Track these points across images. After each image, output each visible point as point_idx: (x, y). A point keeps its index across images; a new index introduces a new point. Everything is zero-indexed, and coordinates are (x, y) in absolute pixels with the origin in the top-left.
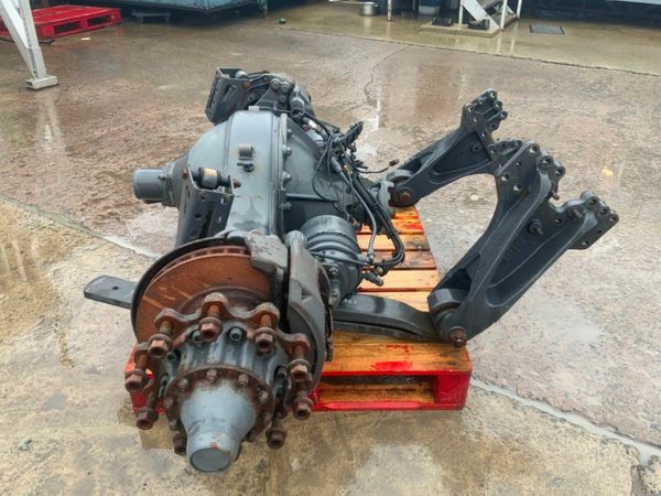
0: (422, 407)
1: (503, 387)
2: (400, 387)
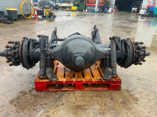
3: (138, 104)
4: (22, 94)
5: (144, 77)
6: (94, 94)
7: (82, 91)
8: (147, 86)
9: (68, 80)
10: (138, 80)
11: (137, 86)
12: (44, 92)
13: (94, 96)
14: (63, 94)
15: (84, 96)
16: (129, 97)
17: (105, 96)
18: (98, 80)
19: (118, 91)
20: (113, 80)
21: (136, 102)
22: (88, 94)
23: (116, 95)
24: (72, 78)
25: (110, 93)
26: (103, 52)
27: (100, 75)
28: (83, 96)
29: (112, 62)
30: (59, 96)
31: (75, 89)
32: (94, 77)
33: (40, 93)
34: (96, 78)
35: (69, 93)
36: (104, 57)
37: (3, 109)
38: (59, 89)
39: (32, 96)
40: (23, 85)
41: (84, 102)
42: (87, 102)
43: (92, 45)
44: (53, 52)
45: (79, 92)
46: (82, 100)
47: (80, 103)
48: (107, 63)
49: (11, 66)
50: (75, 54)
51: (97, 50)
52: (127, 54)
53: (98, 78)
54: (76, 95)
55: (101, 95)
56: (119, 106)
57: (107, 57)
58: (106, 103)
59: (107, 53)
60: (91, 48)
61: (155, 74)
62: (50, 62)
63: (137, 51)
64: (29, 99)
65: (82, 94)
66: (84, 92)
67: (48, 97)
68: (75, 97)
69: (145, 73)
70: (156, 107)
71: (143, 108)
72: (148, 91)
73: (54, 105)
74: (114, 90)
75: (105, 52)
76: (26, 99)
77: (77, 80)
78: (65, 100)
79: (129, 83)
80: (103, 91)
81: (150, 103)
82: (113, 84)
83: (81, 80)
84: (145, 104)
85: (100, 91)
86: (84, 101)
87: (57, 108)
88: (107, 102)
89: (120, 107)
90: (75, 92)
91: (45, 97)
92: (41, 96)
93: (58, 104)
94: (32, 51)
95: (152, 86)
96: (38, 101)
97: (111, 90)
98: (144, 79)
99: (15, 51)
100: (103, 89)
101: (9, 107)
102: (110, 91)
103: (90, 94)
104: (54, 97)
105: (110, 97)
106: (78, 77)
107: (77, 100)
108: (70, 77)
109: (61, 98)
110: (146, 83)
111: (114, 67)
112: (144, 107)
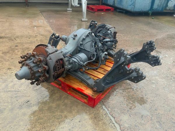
0: (85, 103)
1: (108, 110)
2: (85, 97)
11: (27, 91)
95: (9, 100)
98: (21, 107)
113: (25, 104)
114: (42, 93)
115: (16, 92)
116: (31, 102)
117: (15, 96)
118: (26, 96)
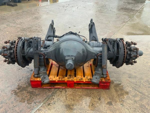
3: (123, 105)
4: (20, 90)
5: (135, 75)
6: (84, 93)
7: (73, 88)
8: (137, 85)
9: (60, 79)
10: (129, 77)
11: (127, 85)
12: (39, 89)
13: (83, 95)
14: (56, 92)
15: (75, 95)
16: (116, 97)
17: (94, 95)
18: (89, 80)
19: (107, 90)
20: (102, 80)
21: (122, 103)
22: (78, 93)
23: (104, 94)
24: (64, 77)
25: (99, 92)
26: (95, 52)
27: (91, 74)
28: (73, 95)
29: (103, 63)
30: (52, 94)
31: (67, 87)
32: (85, 77)
33: (36, 90)
34: (87, 78)
35: (61, 91)
36: (96, 57)
37: (2, 106)
38: (52, 86)
39: (28, 93)
40: (21, 80)
41: (74, 102)
42: (76, 101)
43: (83, 46)
44: (47, 53)
45: (70, 90)
46: (72, 99)
47: (69, 102)
48: (98, 63)
49: (9, 64)
50: (66, 57)
51: (89, 51)
52: (118, 55)
53: (89, 77)
54: (67, 93)
55: (90, 94)
56: (105, 106)
57: (99, 57)
58: (94, 104)
59: (99, 54)
60: (83, 49)
61: (148, 71)
62: (43, 61)
63: (129, 52)
64: (25, 96)
65: (73, 93)
66: (75, 90)
67: (42, 94)
68: (66, 96)
69: (138, 70)
70: (139, 109)
71: (127, 110)
72: (136, 92)
73: (46, 103)
74: (103, 89)
75: (97, 53)
76: (22, 95)
77: (68, 80)
78: (57, 99)
79: (119, 81)
80: (93, 89)
81: (136, 104)
82: (103, 84)
83: (72, 80)
84: (130, 105)
85: (90, 90)
86: (74, 100)
87: (48, 107)
88: (95, 102)
89: (106, 108)
90: (67, 90)
91: (39, 94)
92: (36, 93)
93: (50, 103)
94: (27, 51)
95: (142, 86)
96: (33, 98)
97: (101, 88)
98: (135, 77)
99: (11, 52)
100: (93, 88)
101: (7, 104)
102: (100, 90)
103: (80, 93)
104: (47, 95)
105: (99, 96)
106: (70, 76)
107: (67, 99)
108: (63, 75)
109: (53, 96)
110: (136, 82)
111: (104, 69)
112: (129, 109)
113: (132, 77)
114: (117, 77)
115: (135, 88)
116: (128, 76)
117: (137, 86)
118: (129, 81)
